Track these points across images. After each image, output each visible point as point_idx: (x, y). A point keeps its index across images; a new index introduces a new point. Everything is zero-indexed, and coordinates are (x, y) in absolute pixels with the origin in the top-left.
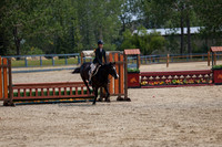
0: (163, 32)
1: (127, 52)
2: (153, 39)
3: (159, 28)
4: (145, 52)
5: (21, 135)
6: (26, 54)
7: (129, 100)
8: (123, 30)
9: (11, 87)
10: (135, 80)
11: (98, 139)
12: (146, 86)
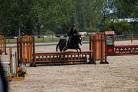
0: (129, 20)
1: (107, 33)
2: (123, 25)
3: (127, 18)
4: (118, 33)
5: (40, 85)
6: (44, 34)
7: (107, 63)
8: (104, 19)
9: (34, 55)
10: (111, 51)
11: (88, 88)
12: (118, 55)
